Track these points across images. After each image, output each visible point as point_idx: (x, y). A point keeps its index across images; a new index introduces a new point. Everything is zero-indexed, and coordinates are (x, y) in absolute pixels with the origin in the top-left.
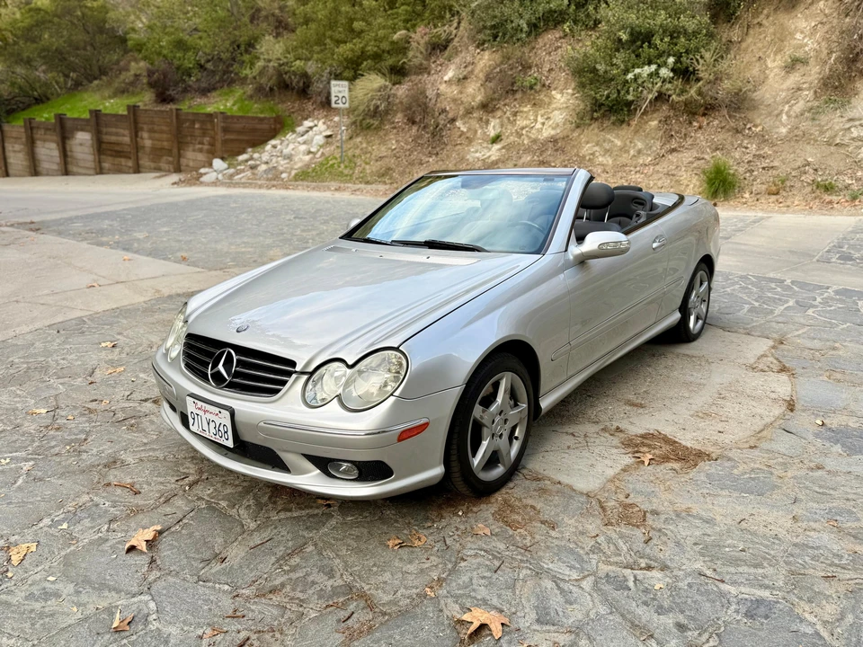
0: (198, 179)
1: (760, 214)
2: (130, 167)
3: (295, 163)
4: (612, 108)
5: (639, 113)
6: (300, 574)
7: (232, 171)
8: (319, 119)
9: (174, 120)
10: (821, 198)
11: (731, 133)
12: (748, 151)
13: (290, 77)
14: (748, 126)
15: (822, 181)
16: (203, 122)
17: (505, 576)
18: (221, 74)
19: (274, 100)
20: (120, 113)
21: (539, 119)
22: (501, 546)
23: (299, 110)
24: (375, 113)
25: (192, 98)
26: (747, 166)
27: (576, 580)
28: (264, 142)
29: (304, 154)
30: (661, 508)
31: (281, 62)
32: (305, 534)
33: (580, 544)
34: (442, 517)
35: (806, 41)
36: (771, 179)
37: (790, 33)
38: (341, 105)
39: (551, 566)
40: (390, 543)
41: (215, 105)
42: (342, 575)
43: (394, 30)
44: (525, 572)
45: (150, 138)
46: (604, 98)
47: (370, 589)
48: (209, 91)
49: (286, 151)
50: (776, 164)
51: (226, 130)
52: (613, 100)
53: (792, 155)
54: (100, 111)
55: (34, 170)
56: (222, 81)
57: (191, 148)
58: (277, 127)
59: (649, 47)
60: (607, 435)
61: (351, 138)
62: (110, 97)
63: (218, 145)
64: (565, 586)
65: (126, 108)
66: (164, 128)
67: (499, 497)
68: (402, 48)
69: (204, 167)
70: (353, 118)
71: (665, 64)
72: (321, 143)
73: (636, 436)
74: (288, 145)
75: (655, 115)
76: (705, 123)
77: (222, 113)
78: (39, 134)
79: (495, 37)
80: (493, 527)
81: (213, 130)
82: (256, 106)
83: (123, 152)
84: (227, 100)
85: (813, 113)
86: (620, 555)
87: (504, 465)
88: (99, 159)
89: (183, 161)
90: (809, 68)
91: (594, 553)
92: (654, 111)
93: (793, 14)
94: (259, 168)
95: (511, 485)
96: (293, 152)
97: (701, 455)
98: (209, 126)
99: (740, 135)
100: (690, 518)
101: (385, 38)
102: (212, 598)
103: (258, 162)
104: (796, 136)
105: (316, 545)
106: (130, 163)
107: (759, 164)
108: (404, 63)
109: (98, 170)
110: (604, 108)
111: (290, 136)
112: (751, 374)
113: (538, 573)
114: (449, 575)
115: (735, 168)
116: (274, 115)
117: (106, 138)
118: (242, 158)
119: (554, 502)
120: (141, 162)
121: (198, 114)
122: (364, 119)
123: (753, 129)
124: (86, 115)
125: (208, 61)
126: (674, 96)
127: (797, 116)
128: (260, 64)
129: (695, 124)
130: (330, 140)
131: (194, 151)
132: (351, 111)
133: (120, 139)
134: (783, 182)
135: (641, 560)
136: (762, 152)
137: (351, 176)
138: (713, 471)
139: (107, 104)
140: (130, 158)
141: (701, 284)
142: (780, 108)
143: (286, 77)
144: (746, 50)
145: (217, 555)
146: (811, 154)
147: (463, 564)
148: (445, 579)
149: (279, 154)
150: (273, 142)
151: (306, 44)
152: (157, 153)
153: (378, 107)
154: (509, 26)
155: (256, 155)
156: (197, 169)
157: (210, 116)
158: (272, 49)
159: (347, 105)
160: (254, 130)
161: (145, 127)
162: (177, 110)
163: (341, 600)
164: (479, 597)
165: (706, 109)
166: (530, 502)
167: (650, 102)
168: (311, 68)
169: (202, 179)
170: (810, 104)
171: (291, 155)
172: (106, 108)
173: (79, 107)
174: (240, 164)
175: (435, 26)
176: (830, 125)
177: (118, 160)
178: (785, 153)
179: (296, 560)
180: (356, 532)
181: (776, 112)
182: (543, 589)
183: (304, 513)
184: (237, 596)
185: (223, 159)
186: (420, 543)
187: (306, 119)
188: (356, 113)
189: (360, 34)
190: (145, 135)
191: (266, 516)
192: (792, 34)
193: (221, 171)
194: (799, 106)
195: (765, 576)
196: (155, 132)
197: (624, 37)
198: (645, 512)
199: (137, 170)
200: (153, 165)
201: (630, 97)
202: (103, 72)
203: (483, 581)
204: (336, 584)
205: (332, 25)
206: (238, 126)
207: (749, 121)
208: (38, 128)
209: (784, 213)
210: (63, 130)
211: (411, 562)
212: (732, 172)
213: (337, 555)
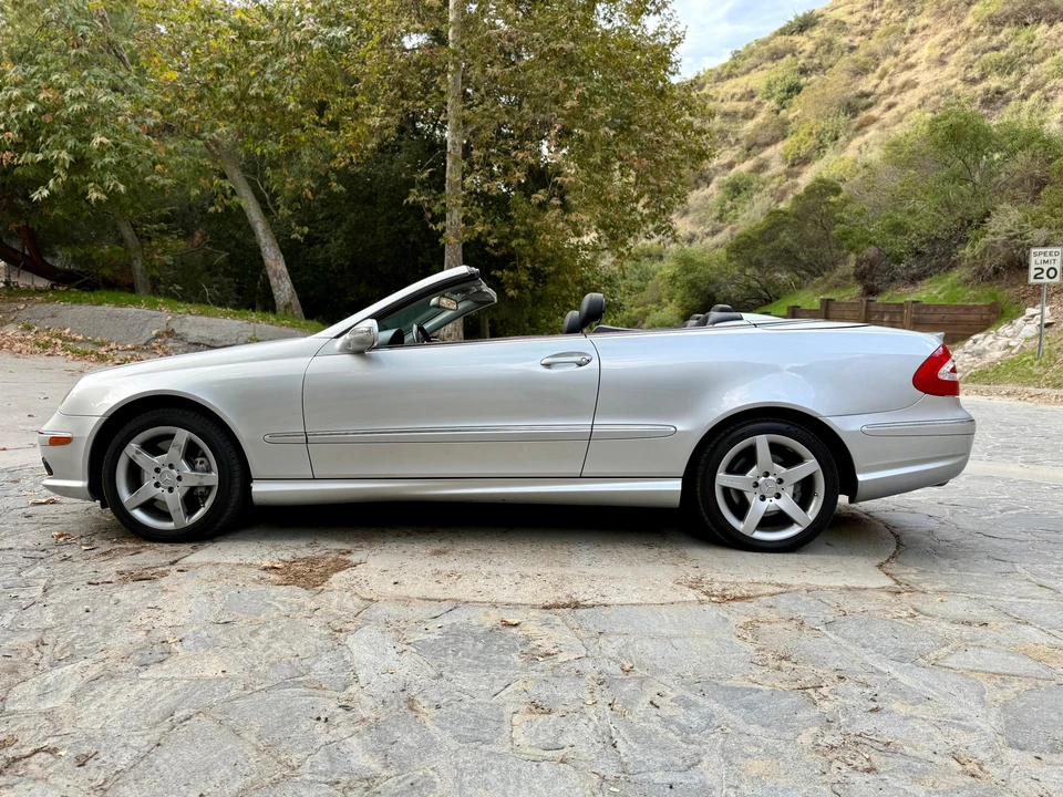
3: (981, 361)
8: (1049, 305)
9: (863, 310)
16: (893, 315)
19: (998, 284)
25: (896, 289)
28: (966, 337)
29: (999, 350)
31: (1013, 234)
38: (1046, 280)
41: (917, 294)
48: (920, 279)
51: (916, 323)
54: (799, 307)
56: (940, 266)
58: (991, 318)
65: (820, 302)
77: (919, 302)
81: (902, 322)
82: (969, 292)
84: (936, 287)
87: (174, 522)
98: (897, 319)
111: (1002, 328)
116: (992, 302)
128: (987, 239)
130: (1045, 329)
137: (1040, 376)
150: (978, 336)
151: (1052, 208)
157: (901, 307)
158: (1005, 219)
160: (956, 322)
162: (868, 301)
187: (1033, 307)
206: (935, 317)
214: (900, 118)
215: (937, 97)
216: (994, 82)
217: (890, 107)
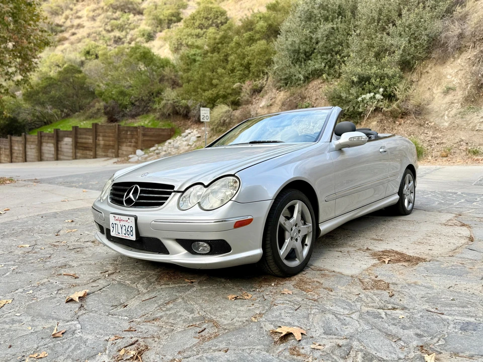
0: (127, 160)
1: (438, 167)
2: (91, 155)
3: (181, 151)
4: (350, 116)
5: (366, 118)
6: (172, 312)
7: (146, 155)
8: (194, 129)
9: (117, 130)
10: (472, 158)
11: (417, 127)
12: (428, 135)
13: (179, 108)
14: (427, 122)
15: (471, 149)
16: (132, 131)
17: (302, 312)
18: (143, 106)
19: (170, 120)
20: (88, 127)
21: (311, 124)
22: (300, 299)
23: (184, 125)
24: (224, 124)
25: (127, 120)
26: (428, 143)
27: (347, 314)
28: (164, 141)
29: (185, 146)
30: (398, 282)
31: (175, 101)
32: (177, 294)
33: (349, 298)
34: (261, 287)
35: (453, 79)
36: (443, 149)
37: (444, 75)
38: (205, 120)
39: (331, 308)
40: (230, 297)
41: (139, 123)
42: (199, 312)
43: (234, 83)
44: (314, 310)
45: (103, 140)
46: (346, 111)
47: (216, 318)
48: (136, 116)
49: (176, 145)
50: (444, 141)
51: (144, 135)
52: (351, 112)
53: (453, 137)
54: (78, 127)
55: (40, 158)
56: (143, 110)
57: (125, 145)
58: (172, 133)
59: (369, 83)
60: (361, 251)
61: (210, 137)
62: (84, 120)
63: (140, 143)
64: (342, 317)
65: (91, 126)
66: (111, 134)
67: (297, 278)
68: (238, 92)
69: (131, 154)
70: (212, 127)
71: (378, 92)
72: (195, 140)
73: (379, 251)
74: (177, 142)
75: (375, 119)
76: (403, 122)
77: (142, 126)
78: (45, 139)
79: (286, 84)
80: (294, 291)
81: (137, 135)
82: (161, 123)
83: (88, 147)
84: (145, 120)
85: (462, 115)
86: (375, 303)
87: (299, 259)
88: (75, 151)
89: (120, 152)
90: (456, 92)
91: (358, 302)
92: (374, 117)
93: (444, 67)
94: (161, 154)
95: (304, 273)
96: (179, 145)
97: (419, 260)
98: (135, 133)
99: (422, 127)
100: (417, 286)
101: (229, 87)
102: (116, 322)
103: (161, 151)
104: (454, 127)
105: (183, 299)
106: (91, 153)
107: (434, 141)
108: (239, 99)
109: (74, 156)
110: (346, 117)
111: (178, 138)
112: (444, 227)
113: (324, 312)
114: (267, 311)
115: (422, 144)
116: (170, 127)
117: (80, 140)
118: (152, 149)
119: (331, 280)
120: (97, 153)
121: (129, 127)
122: (217, 127)
123: (430, 124)
124: (71, 129)
125: (136, 101)
126: (384, 108)
127: (453, 117)
128: (164, 102)
129: (397, 122)
130: (199, 139)
131: (126, 146)
132: (211, 123)
133: (87, 141)
134: (449, 150)
135: (389, 305)
136: (436, 136)
138: (428, 266)
139: (82, 124)
140: (92, 151)
141: (409, 183)
142: (443, 113)
143: (177, 108)
144: (421, 85)
145: (121, 304)
146: (463, 135)
147: (275, 307)
148: (263, 314)
149: (172, 147)
150: (169, 141)
151: (188, 92)
152: (106, 147)
153: (225, 121)
154: (293, 78)
155: (160, 148)
156: (127, 155)
157: (136, 128)
158: (170, 95)
159: (209, 120)
160: (159, 135)
161: (101, 134)
162: (119, 125)
163: (198, 323)
164: (286, 322)
165: (402, 114)
166: (315, 280)
167: (372, 112)
168: (190, 103)
169: (130, 160)
170: (459, 110)
171: (179, 147)
172: (81, 125)
173: (67, 126)
174: (151, 152)
175: (255, 81)
176: (472, 120)
177: (85, 152)
178: (448, 136)
179: (171, 305)
180: (209, 293)
181: (441, 115)
182: (327, 318)
183: (176, 285)
184: (132, 322)
185: (142, 150)
186: (248, 298)
187: (187, 129)
188: (213, 124)
189: (216, 86)
190: (101, 138)
191: (154, 287)
192: (445, 76)
193: (141, 156)
194: (454, 112)
195: (469, 312)
196: (106, 137)
197: (355, 79)
198: (388, 284)
199: (95, 157)
200: (103, 154)
201: (360, 110)
202: (81, 108)
203: (288, 315)
204: (195, 316)
205: (201, 82)
206: (151, 133)
207: (427, 120)
208: (45, 136)
209: (452, 166)
210: (58, 137)
211: (242, 306)
212: (420, 146)
213: (196, 303)
214: (79, 41)
215: (95, 35)
216: (117, 33)
217: (74, 34)
